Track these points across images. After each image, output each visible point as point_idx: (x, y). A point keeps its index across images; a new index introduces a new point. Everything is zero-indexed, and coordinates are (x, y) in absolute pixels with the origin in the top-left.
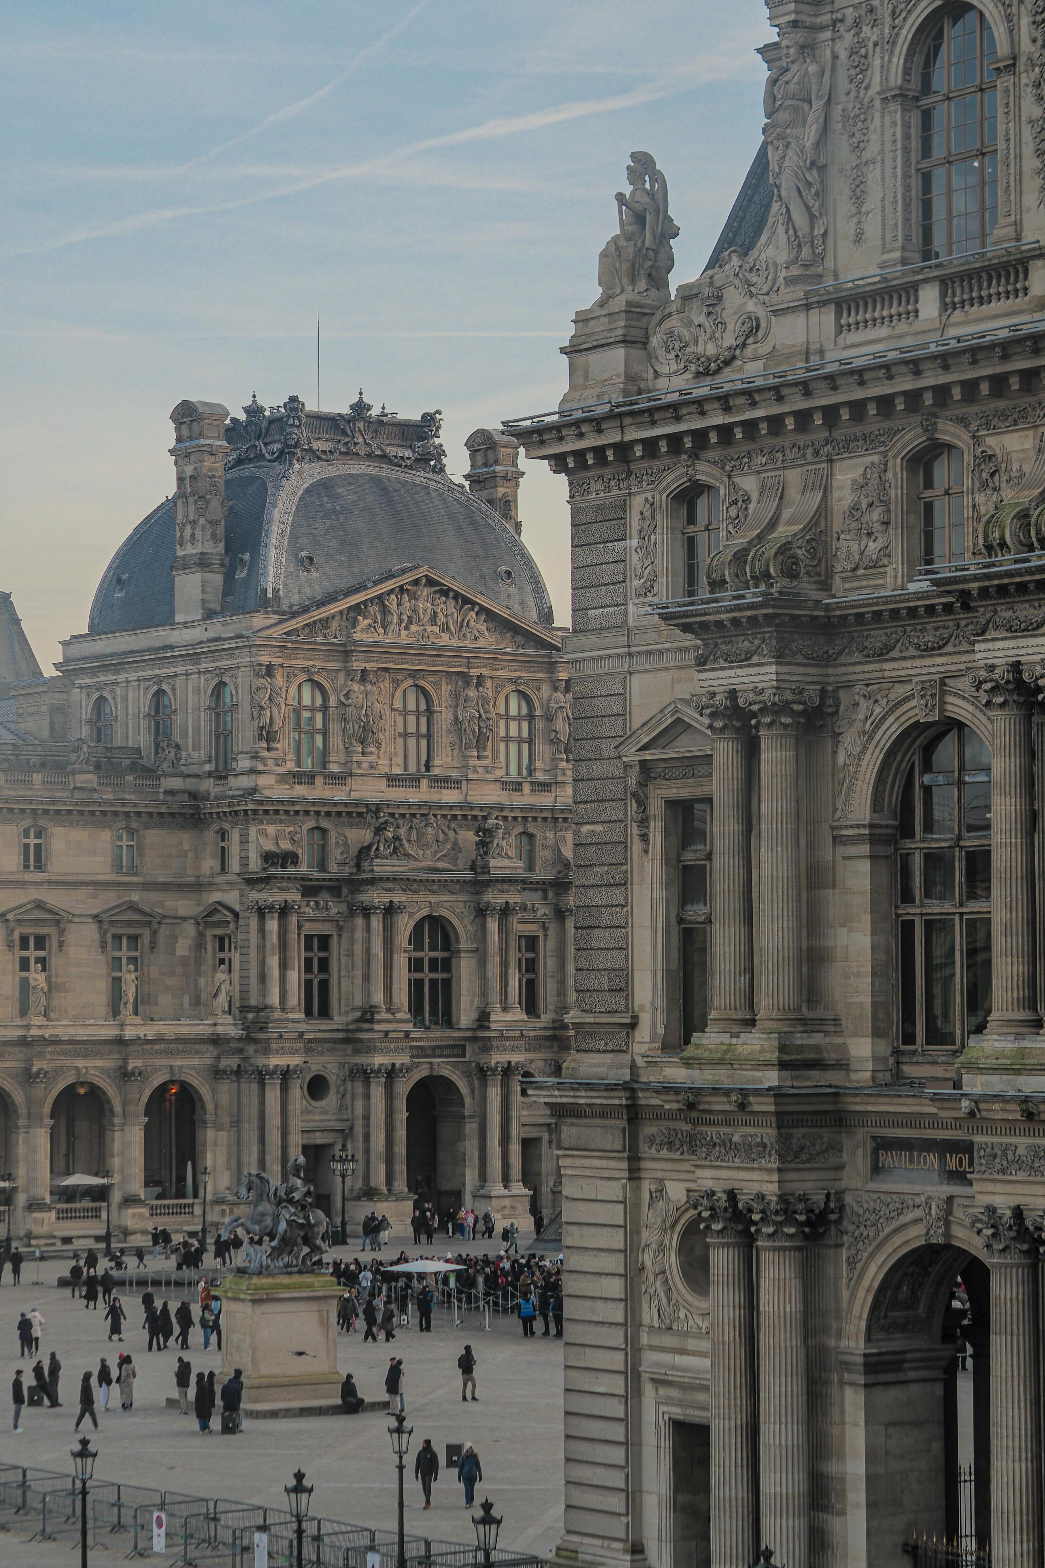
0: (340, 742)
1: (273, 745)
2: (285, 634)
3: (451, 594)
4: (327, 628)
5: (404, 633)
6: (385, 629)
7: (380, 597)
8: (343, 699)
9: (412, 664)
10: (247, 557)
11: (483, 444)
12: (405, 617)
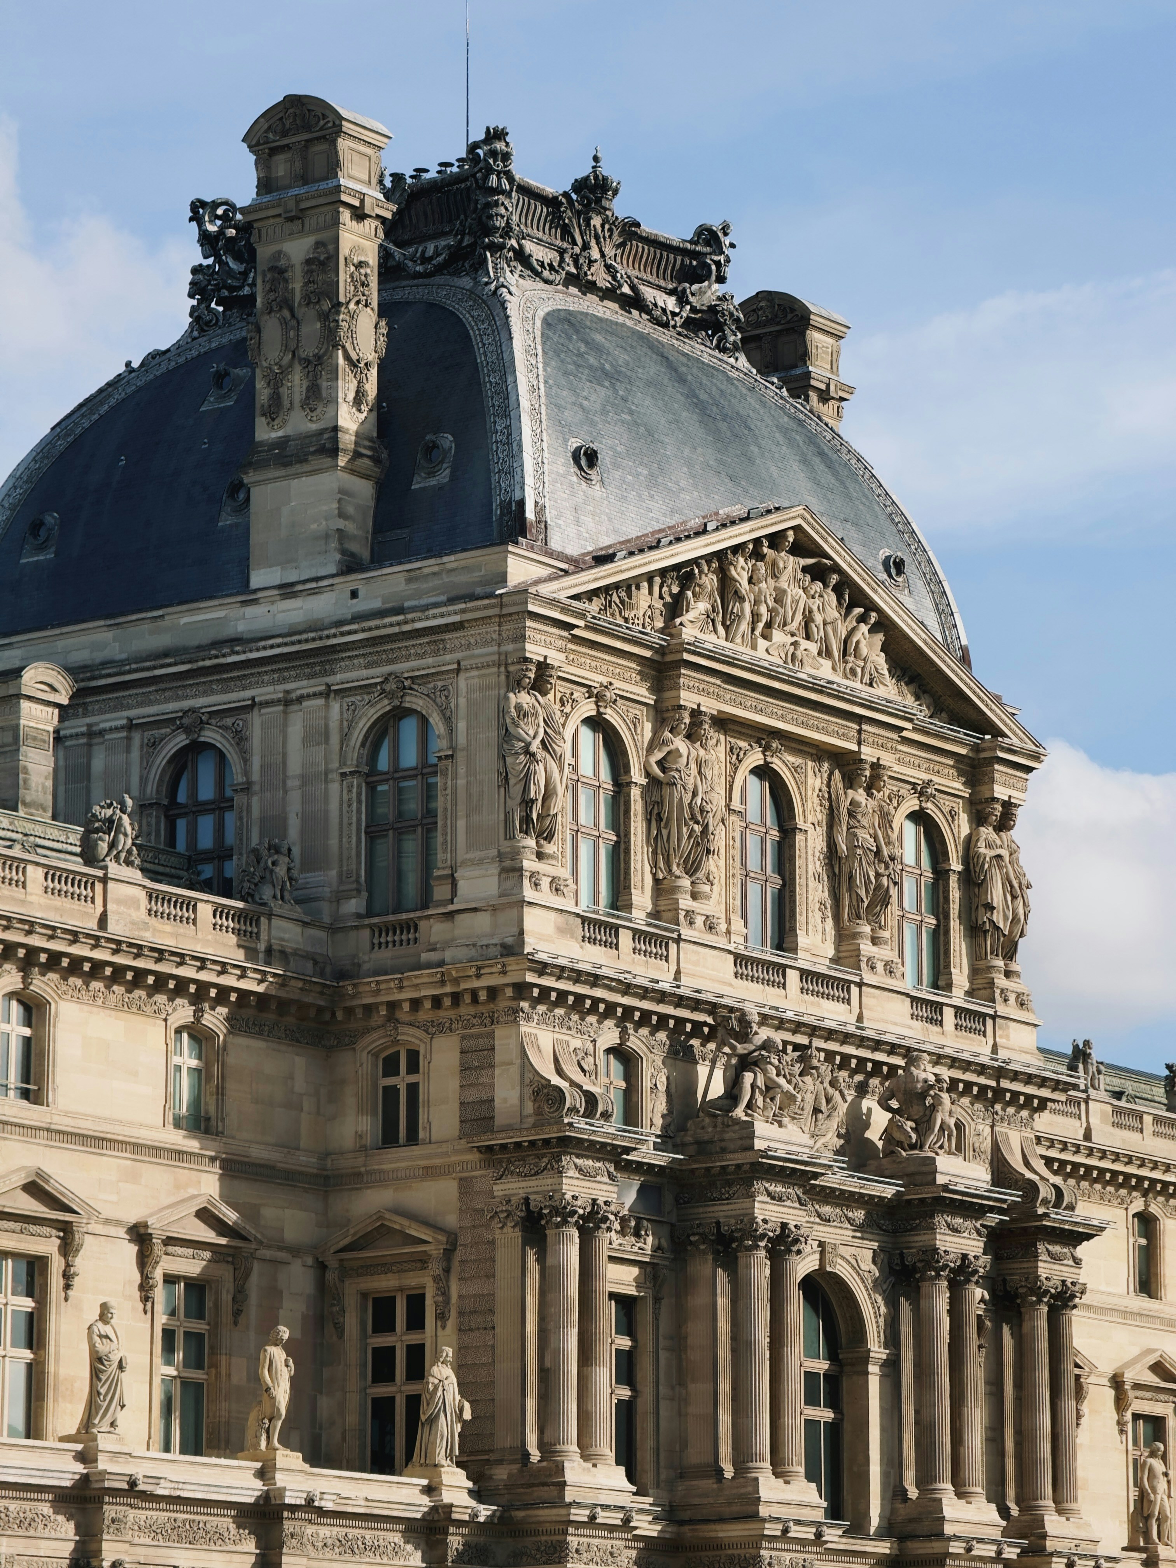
0: (647, 868)
1: (550, 848)
2: (575, 597)
3: (834, 578)
4: (631, 607)
5: (762, 643)
6: (727, 628)
7: (720, 555)
8: (657, 771)
9: (772, 715)
10: (447, 440)
11: (770, 322)
12: (763, 609)
